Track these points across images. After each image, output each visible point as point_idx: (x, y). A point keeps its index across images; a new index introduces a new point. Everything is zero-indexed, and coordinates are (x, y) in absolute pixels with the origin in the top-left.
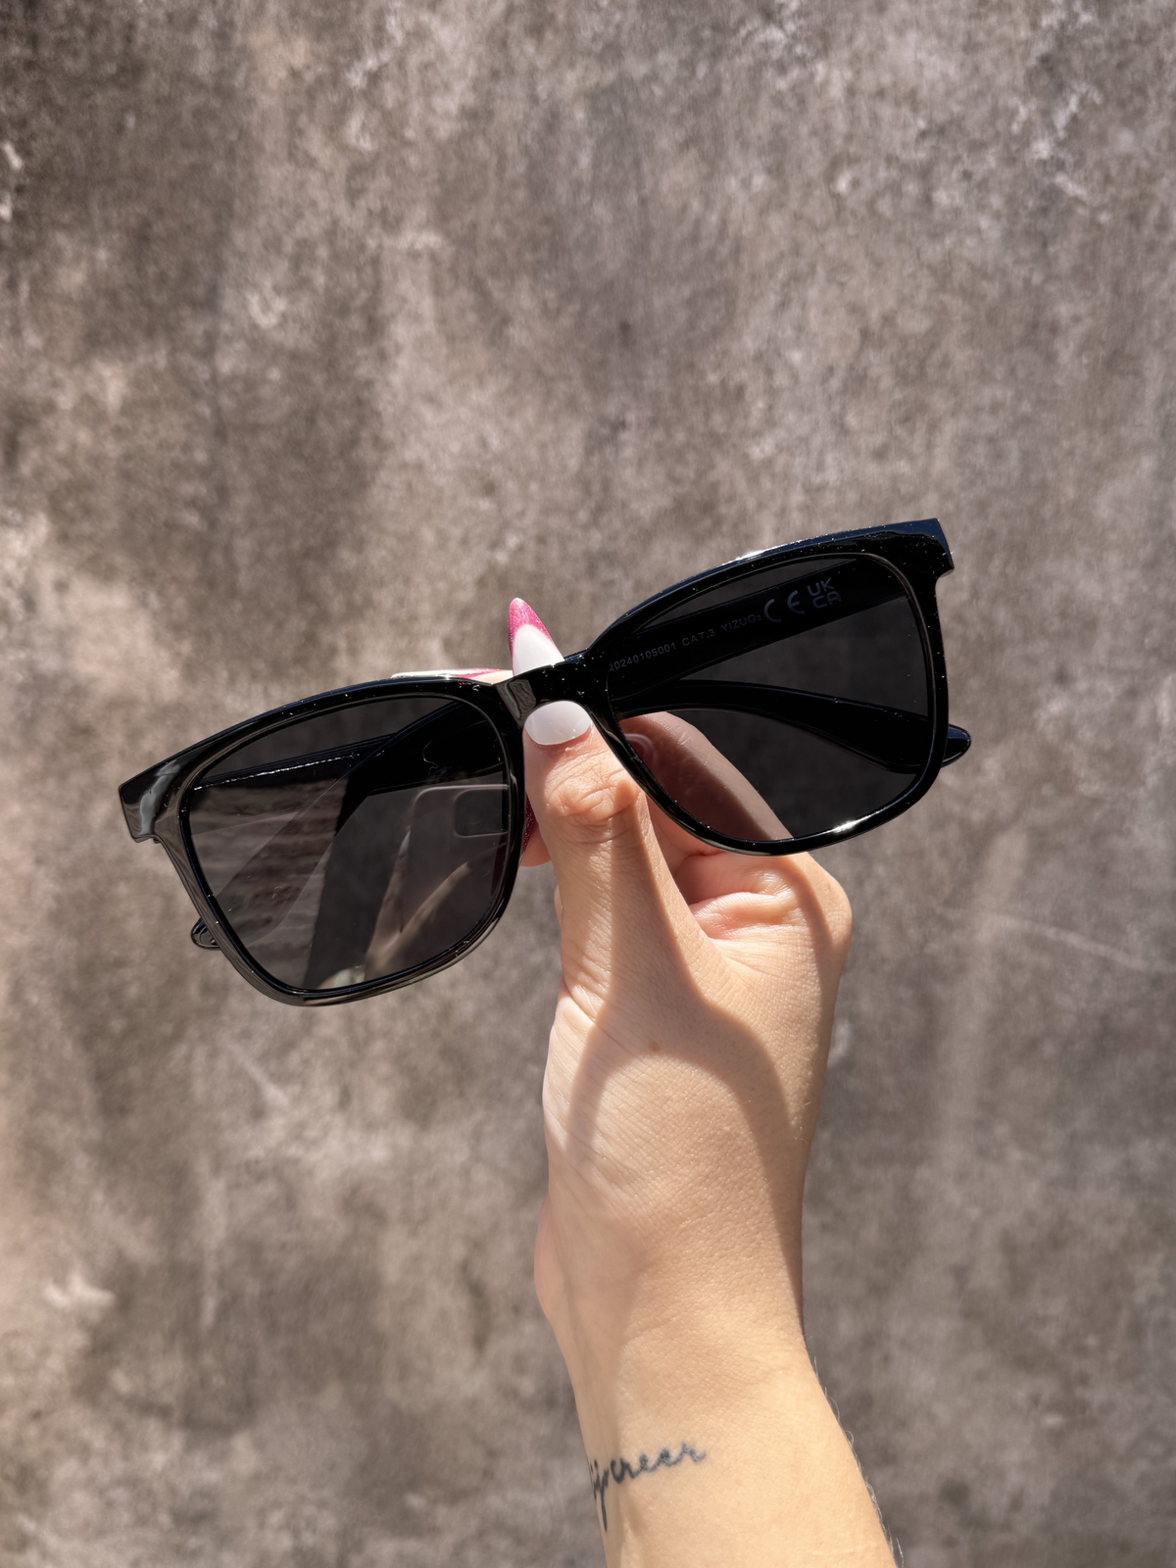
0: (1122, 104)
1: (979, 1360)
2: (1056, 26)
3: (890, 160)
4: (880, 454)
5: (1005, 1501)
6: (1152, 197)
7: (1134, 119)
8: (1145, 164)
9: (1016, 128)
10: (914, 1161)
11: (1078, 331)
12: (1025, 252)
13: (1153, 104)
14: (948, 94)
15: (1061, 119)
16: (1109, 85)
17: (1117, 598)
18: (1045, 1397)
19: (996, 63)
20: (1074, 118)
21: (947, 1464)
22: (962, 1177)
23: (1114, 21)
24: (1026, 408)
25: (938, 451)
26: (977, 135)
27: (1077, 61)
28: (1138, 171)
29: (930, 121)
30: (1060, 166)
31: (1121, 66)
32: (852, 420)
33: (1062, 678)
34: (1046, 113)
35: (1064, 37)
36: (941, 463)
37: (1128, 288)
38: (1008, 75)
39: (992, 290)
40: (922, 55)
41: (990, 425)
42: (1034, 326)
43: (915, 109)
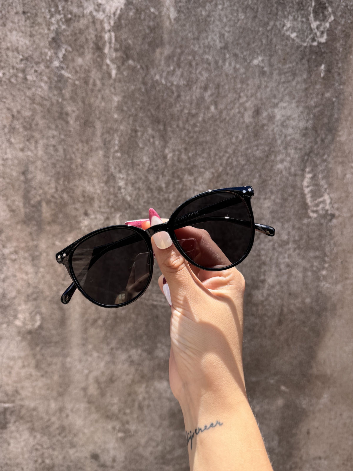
0: (77, 51)
1: (95, 416)
2: (55, 29)
3: (13, 67)
4: (22, 150)
5: (111, 459)
6: (90, 77)
7: (82, 55)
8: (87, 68)
9: (48, 58)
10: (66, 356)
11: (74, 115)
12: (55, 92)
13: (86, 50)
14: (27, 48)
15: (61, 55)
16: (73, 46)
17: (99, 191)
18: (117, 428)
19: (39, 39)
20: (64, 55)
21: (91, 447)
22: (80, 361)
23: (72, 28)
24: (62, 137)
25: (39, 148)
26: (37, 60)
27: (62, 39)
28: (85, 69)
29: (23, 56)
30: (62, 68)
31: (76, 40)
32: (13, 140)
33: (86, 214)
34: (56, 53)
35: (58, 33)
36: (40, 152)
37: (87, 102)
38: (43, 43)
39: (47, 103)
40: (18, 38)
41: (53, 142)
42: (61, 113)
43: (18, 53)
